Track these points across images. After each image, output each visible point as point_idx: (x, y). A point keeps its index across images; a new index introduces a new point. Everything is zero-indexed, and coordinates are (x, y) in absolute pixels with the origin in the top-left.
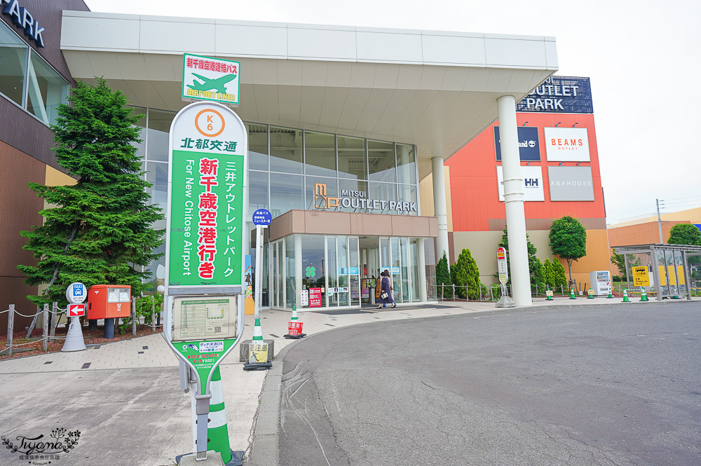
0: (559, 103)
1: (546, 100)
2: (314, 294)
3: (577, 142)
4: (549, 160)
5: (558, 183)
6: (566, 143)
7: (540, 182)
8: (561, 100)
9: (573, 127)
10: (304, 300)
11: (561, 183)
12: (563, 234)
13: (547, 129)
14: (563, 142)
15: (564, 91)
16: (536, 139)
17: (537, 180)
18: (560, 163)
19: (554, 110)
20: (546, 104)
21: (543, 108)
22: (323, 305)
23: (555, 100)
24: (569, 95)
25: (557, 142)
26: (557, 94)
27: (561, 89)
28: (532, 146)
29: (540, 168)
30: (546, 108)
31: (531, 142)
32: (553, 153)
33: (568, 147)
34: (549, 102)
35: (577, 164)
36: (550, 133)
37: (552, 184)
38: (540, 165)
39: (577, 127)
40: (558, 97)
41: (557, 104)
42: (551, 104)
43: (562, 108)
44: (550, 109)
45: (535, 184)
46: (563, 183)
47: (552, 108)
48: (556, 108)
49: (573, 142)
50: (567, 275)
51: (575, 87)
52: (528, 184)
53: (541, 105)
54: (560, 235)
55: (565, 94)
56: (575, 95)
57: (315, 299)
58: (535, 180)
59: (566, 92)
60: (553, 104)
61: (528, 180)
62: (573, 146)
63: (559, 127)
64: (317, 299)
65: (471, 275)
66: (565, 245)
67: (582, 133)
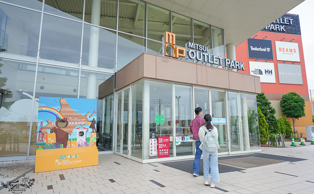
0: (283, 28)
1: (276, 25)
2: (163, 143)
3: (293, 51)
4: (278, 60)
5: (283, 73)
6: (287, 51)
7: (273, 72)
8: (284, 26)
9: (290, 41)
10: (153, 149)
11: (285, 73)
12: (292, 102)
13: (276, 42)
14: (285, 50)
15: (286, 21)
16: (271, 47)
17: (271, 70)
18: (284, 62)
19: (280, 32)
20: (276, 28)
21: (274, 29)
22: (170, 154)
23: (281, 26)
24: (289, 23)
25: (282, 49)
26: (282, 23)
27: (284, 20)
28: (268, 51)
29: (273, 64)
30: (276, 30)
31: (268, 49)
32: (280, 56)
33: (288, 53)
34: (278, 27)
35: (293, 63)
36: (279, 44)
37: (280, 73)
38: (273, 62)
39: (293, 42)
40: (282, 24)
41: (282, 28)
42: (278, 28)
43: (285, 31)
44: (278, 31)
45: (270, 73)
46: (286, 74)
47: (279, 30)
48: (281, 30)
49: (291, 51)
50: (292, 128)
51: (291, 20)
52: (267, 73)
53: (273, 28)
54: (290, 103)
55: (286, 23)
56: (292, 24)
57: (163, 148)
58: (270, 71)
59: (287, 22)
60: (280, 28)
61: (267, 71)
62: (291, 53)
63: (283, 41)
64: (166, 148)
65: (263, 127)
66: (293, 109)
67: (295, 46)
